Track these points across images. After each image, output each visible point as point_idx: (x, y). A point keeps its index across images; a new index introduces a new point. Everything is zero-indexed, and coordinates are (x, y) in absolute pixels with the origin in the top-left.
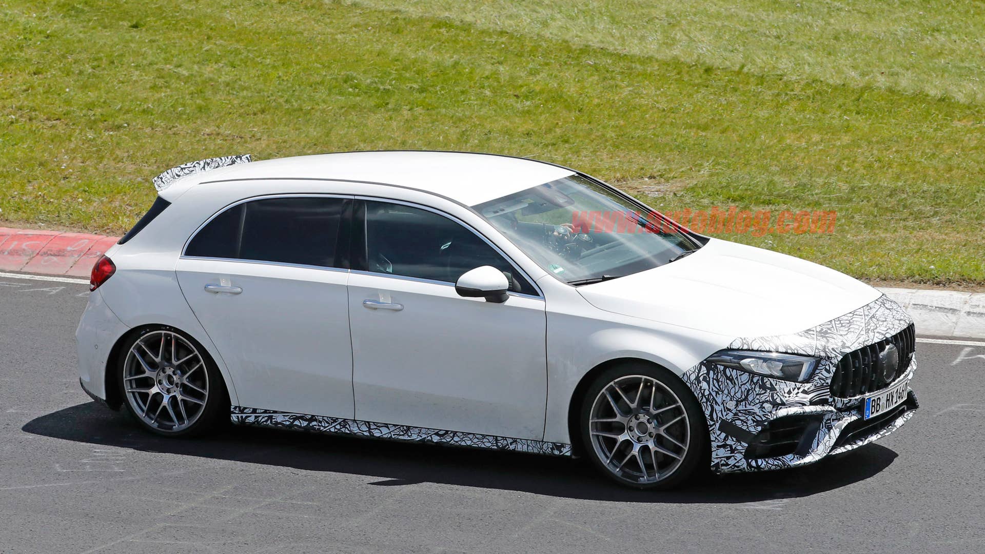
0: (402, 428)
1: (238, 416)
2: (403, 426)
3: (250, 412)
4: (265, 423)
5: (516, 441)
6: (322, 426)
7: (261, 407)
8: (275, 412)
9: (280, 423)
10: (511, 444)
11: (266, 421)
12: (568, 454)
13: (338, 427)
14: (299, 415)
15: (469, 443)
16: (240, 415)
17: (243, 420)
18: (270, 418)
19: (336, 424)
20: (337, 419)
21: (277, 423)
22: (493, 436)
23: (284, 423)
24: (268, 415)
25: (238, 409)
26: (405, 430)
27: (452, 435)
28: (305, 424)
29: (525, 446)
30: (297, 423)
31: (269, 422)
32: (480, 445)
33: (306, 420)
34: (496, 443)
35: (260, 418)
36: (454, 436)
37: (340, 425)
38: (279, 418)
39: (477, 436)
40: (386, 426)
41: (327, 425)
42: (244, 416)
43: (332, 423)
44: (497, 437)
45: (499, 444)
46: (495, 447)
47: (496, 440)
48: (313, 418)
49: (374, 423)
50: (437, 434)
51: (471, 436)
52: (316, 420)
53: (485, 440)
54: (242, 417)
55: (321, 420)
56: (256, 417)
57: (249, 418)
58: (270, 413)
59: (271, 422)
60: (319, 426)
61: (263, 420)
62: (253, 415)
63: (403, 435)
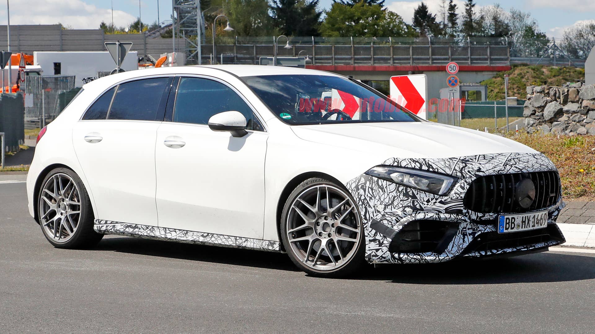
0: (183, 232)
2: (184, 230)
3: (104, 223)
4: (111, 230)
5: (247, 240)
6: (140, 231)
7: (110, 219)
8: (117, 223)
9: (119, 230)
10: (244, 242)
12: (278, 249)
13: (149, 232)
14: (129, 224)
15: (220, 242)
16: (98, 225)
18: (114, 226)
19: (148, 230)
20: (149, 226)
21: (117, 230)
23: (121, 230)
24: (113, 225)
25: (98, 221)
26: (185, 233)
27: (211, 236)
28: (131, 230)
29: (252, 244)
30: (127, 230)
31: (113, 230)
32: (226, 243)
33: (132, 228)
34: (236, 241)
38: (118, 227)
39: (225, 237)
40: (175, 230)
41: (143, 231)
42: (101, 225)
43: (146, 229)
44: (236, 237)
45: (237, 242)
46: (235, 245)
47: (236, 239)
49: (168, 229)
50: (202, 236)
51: (221, 237)
52: (137, 228)
53: (229, 240)
54: (99, 226)
55: (140, 227)
56: (107, 226)
57: (103, 228)
58: (114, 223)
59: (114, 229)
60: (138, 231)
61: (110, 228)
62: (105, 225)
63: (183, 237)
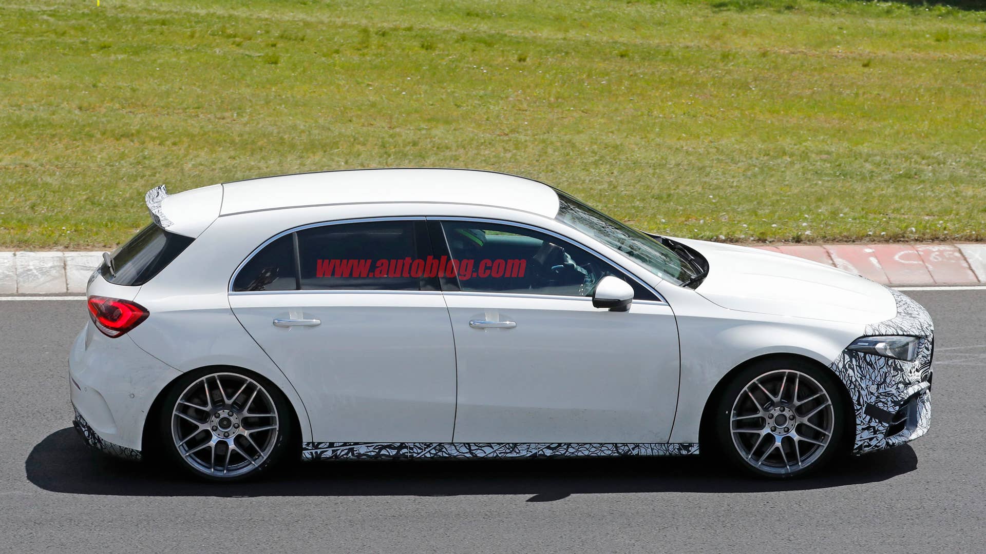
0: (507, 446)
1: (311, 453)
2: (509, 444)
3: (325, 446)
4: (345, 456)
5: (638, 446)
6: (414, 452)
7: (339, 440)
8: (356, 444)
9: (363, 455)
10: (633, 449)
11: (347, 454)
12: (697, 452)
13: (433, 451)
14: (386, 444)
15: (586, 453)
16: (314, 451)
17: (318, 456)
18: (351, 450)
19: (430, 449)
20: (431, 443)
21: (360, 455)
22: (613, 444)
23: (369, 454)
24: (347, 447)
25: (311, 445)
26: (511, 448)
27: (565, 447)
28: (394, 452)
29: (650, 450)
30: (384, 452)
31: (350, 454)
32: (599, 454)
33: (394, 448)
34: (617, 450)
35: (339, 452)
36: (568, 448)
37: (436, 450)
38: (362, 450)
39: (594, 445)
40: (489, 445)
41: (419, 451)
42: (319, 451)
43: (425, 448)
44: (616, 444)
45: (620, 451)
46: (616, 454)
47: (616, 447)
48: (402, 446)
49: (474, 443)
50: (549, 448)
51: (587, 446)
52: (406, 447)
53: (603, 448)
54: (316, 453)
55: (412, 446)
56: (333, 451)
57: (325, 454)
58: (350, 445)
59: (353, 454)
60: (410, 452)
61: (343, 453)
62: (330, 450)
63: (510, 452)
